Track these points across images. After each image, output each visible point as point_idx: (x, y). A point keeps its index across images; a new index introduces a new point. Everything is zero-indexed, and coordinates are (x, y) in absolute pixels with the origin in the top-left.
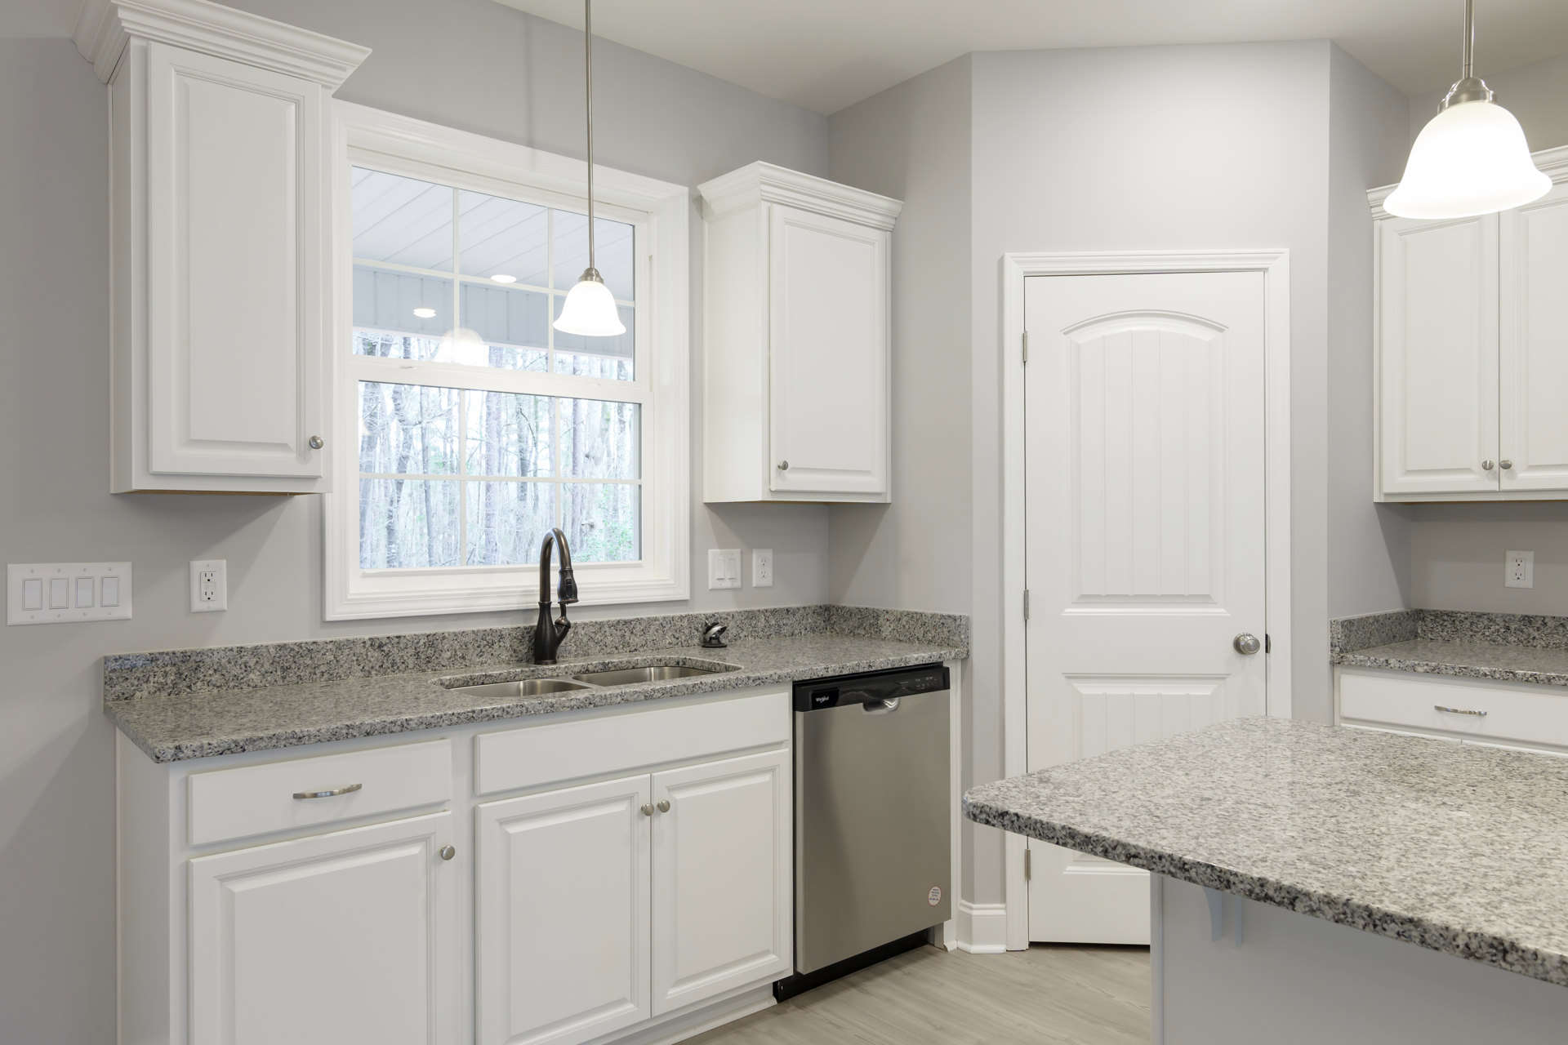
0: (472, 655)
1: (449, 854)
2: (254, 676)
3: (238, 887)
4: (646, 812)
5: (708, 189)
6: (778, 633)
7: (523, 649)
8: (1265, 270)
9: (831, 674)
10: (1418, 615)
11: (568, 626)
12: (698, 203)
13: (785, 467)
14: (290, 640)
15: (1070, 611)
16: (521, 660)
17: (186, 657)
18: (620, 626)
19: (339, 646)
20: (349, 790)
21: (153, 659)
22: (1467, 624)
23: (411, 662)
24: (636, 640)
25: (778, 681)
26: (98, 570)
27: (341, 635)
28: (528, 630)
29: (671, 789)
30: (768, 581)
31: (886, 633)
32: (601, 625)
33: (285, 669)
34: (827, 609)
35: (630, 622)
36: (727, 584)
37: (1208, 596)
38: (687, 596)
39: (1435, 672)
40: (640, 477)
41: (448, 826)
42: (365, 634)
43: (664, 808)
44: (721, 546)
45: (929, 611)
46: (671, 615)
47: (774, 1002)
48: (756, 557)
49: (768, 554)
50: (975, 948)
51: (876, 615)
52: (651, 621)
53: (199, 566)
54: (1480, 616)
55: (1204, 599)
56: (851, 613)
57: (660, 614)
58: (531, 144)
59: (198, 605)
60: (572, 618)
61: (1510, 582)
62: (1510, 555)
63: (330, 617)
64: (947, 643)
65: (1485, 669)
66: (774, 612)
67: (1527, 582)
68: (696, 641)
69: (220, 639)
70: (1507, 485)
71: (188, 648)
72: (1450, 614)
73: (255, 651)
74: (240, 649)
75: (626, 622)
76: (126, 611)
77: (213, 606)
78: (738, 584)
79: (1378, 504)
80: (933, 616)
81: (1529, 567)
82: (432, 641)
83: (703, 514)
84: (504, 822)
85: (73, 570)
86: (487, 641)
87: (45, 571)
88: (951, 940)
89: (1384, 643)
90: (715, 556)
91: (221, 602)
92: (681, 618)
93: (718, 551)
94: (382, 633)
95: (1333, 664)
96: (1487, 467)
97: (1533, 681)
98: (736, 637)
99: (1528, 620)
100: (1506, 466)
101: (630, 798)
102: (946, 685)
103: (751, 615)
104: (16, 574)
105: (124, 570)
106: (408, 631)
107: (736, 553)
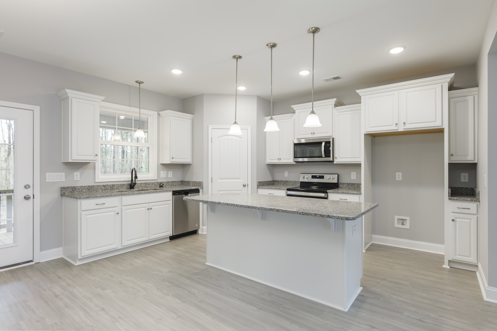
0: (120, 187)
1: (118, 213)
2: (84, 190)
3: (88, 216)
4: (148, 209)
5: (160, 113)
6: (173, 185)
7: (128, 187)
8: (247, 129)
9: (179, 190)
10: (274, 181)
11: (136, 183)
12: (159, 114)
13: (173, 158)
14: (90, 185)
15: (219, 181)
16: (128, 189)
17: (73, 187)
18: (145, 184)
19: (98, 186)
20: (103, 204)
21: (68, 187)
22: (280, 182)
23: (109, 189)
24: (148, 186)
25: (170, 191)
26: (60, 174)
27: (98, 184)
28: (129, 184)
29: (152, 206)
30: (171, 177)
31: (191, 185)
32: (142, 183)
33: (89, 189)
34: (182, 181)
35: (147, 183)
36: (164, 177)
37: (239, 178)
38: (157, 179)
39: (268, 188)
40: (149, 159)
41: (118, 210)
42: (102, 184)
43: (151, 209)
45: (197, 181)
46: (154, 182)
47: (170, 240)
48: (169, 172)
49: (171, 172)
50: (203, 233)
51: (190, 182)
52: (150, 183)
53: (75, 173)
54: (281, 181)
55: (239, 179)
56: (186, 182)
57: (152, 182)
58: (130, 106)
59: (75, 179)
60: (137, 182)
61: (285, 176)
62: (285, 172)
63: (96, 182)
64: (199, 186)
65: (274, 188)
66: (172, 182)
67: (287, 176)
68: (158, 186)
69: (78, 185)
70: (281, 162)
71: (74, 186)
72: (278, 181)
73: (84, 186)
74: (82, 186)
75: (146, 183)
76: (64, 180)
77: (77, 179)
78: (166, 177)
79: (267, 164)
80: (198, 182)
81: (287, 173)
82: (113, 185)
83: (160, 166)
84: (126, 210)
85: (56, 174)
86: (122, 185)
87: (52, 174)
88: (200, 232)
89: (267, 185)
90: (162, 172)
91: (79, 179)
92: (156, 182)
93: (162, 171)
94: (105, 184)
95: (257, 188)
96: (278, 159)
97: (278, 189)
98: (166, 186)
99: (287, 181)
100: (280, 159)
101: (145, 207)
102: (199, 192)
103: (168, 182)
104: (47, 174)
105: (64, 174)
106: (109, 184)
107: (166, 172)
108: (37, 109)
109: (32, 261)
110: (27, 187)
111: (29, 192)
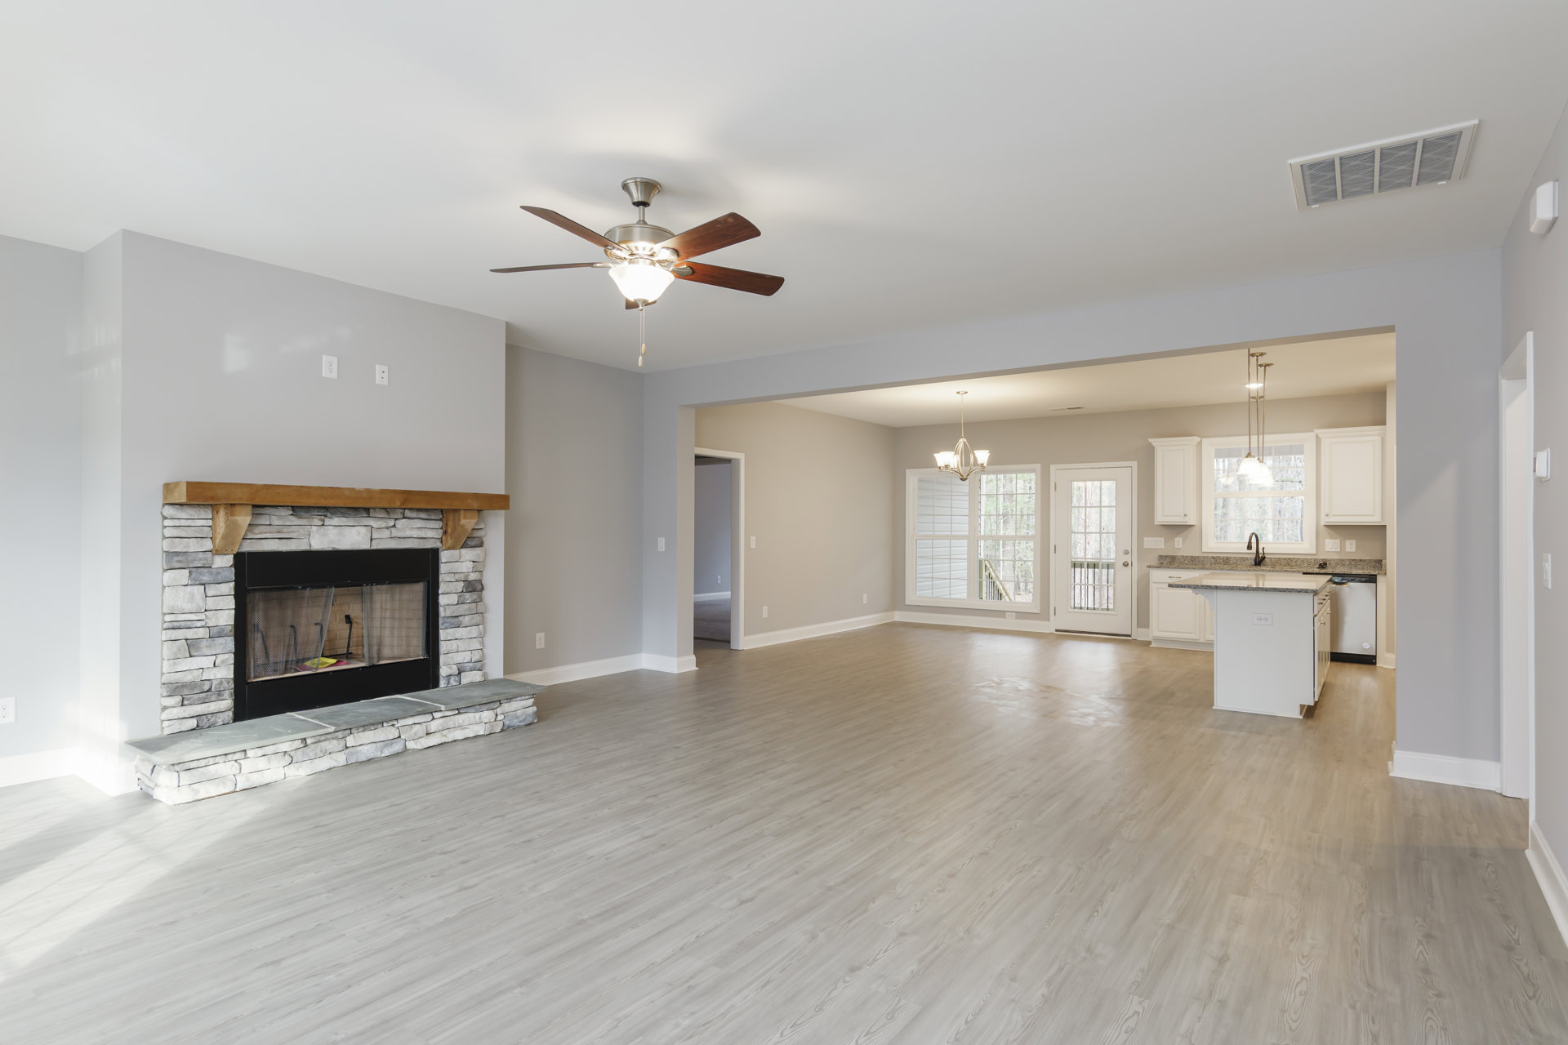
0: (1238, 562)
2: (1186, 562)
3: (1160, 590)
5: (1319, 434)
7: (1251, 561)
11: (1264, 557)
12: (1317, 437)
14: (1194, 554)
16: (1254, 565)
17: (1173, 556)
18: (1287, 559)
19: (1204, 557)
21: (1167, 556)
23: (1222, 563)
24: (1293, 564)
26: (1159, 539)
27: (1206, 555)
30: (1354, 550)
32: (1275, 558)
33: (1192, 559)
35: (1290, 558)
36: (1333, 550)
38: (1314, 553)
42: (1211, 555)
44: (1332, 538)
46: (1307, 558)
48: (1348, 542)
49: (1354, 542)
50: (1390, 668)
52: (1298, 559)
53: (1176, 539)
57: (1302, 557)
59: (1176, 546)
60: (1266, 555)
63: (1203, 551)
66: (1353, 560)
68: (1317, 566)
69: (1180, 554)
71: (1175, 554)
73: (1186, 557)
74: (1184, 555)
76: (1163, 547)
77: (1179, 547)
78: (1338, 550)
82: (1228, 558)
83: (1324, 529)
85: (1155, 539)
86: (1244, 560)
87: (1150, 539)
88: (1381, 663)
90: (1328, 541)
91: (1181, 546)
92: (1311, 559)
93: (1330, 540)
94: (1215, 555)
98: (1332, 566)
103: (1343, 560)
104: (1145, 539)
105: (1162, 539)
106: (1222, 555)
107: (1338, 541)
108: (1135, 464)
109: (1130, 636)
110: (1126, 553)
111: (1127, 558)
